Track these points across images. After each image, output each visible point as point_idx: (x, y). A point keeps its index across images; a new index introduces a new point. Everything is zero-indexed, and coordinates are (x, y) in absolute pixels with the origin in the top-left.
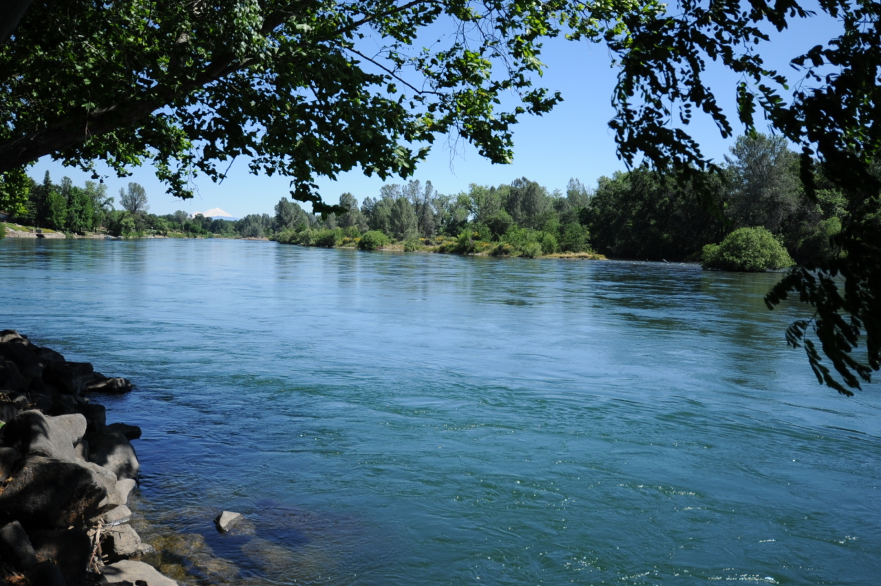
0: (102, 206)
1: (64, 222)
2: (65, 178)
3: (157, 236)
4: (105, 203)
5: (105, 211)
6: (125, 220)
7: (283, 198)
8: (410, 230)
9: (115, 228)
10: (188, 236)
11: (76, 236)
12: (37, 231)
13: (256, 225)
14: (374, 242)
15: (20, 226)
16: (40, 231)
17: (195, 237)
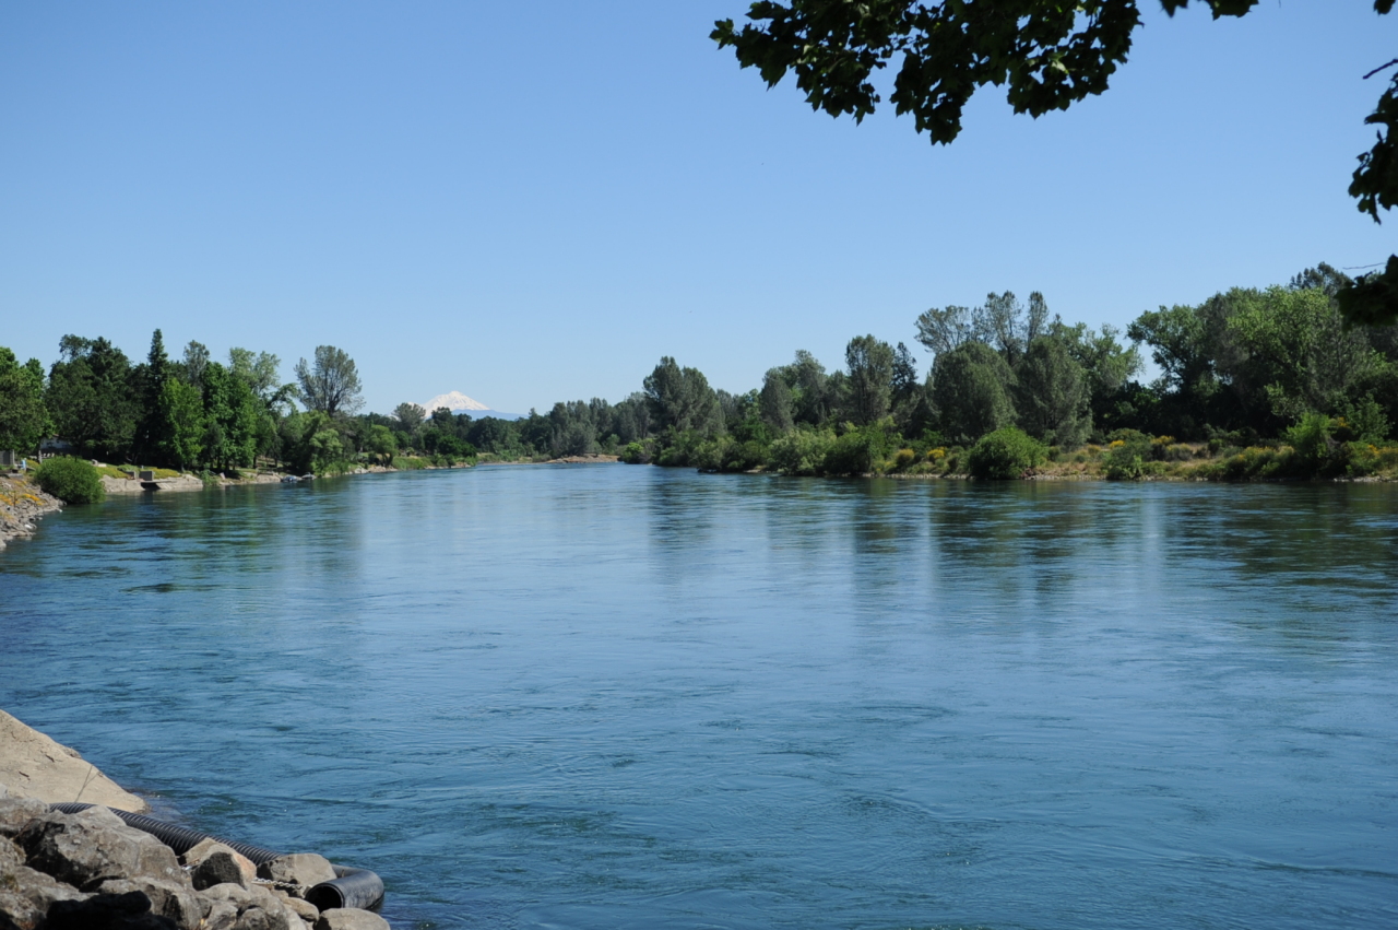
0: (269, 405)
1: (199, 449)
2: (193, 345)
3: (373, 468)
4: (275, 399)
5: (275, 416)
6: (320, 435)
7: (665, 360)
8: (1073, 420)
9: (296, 454)
10: (435, 463)
11: (223, 481)
12: (142, 475)
13: (581, 426)
14: (1014, 459)
15: (104, 465)
16: (147, 475)
17: (451, 464)
